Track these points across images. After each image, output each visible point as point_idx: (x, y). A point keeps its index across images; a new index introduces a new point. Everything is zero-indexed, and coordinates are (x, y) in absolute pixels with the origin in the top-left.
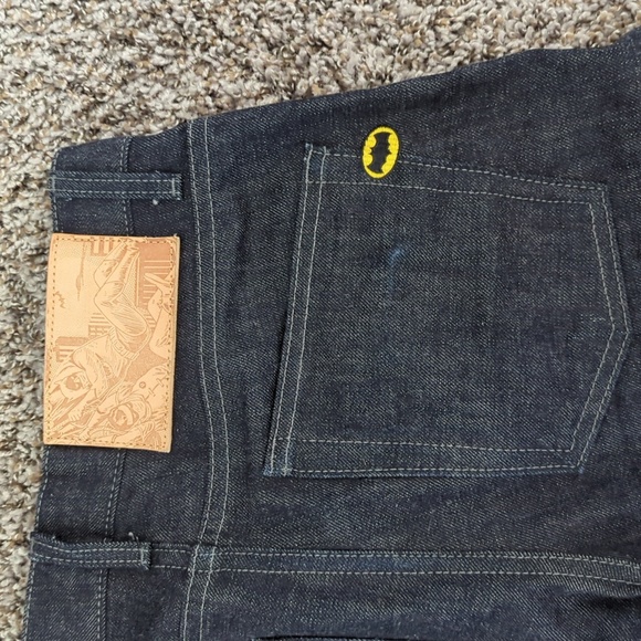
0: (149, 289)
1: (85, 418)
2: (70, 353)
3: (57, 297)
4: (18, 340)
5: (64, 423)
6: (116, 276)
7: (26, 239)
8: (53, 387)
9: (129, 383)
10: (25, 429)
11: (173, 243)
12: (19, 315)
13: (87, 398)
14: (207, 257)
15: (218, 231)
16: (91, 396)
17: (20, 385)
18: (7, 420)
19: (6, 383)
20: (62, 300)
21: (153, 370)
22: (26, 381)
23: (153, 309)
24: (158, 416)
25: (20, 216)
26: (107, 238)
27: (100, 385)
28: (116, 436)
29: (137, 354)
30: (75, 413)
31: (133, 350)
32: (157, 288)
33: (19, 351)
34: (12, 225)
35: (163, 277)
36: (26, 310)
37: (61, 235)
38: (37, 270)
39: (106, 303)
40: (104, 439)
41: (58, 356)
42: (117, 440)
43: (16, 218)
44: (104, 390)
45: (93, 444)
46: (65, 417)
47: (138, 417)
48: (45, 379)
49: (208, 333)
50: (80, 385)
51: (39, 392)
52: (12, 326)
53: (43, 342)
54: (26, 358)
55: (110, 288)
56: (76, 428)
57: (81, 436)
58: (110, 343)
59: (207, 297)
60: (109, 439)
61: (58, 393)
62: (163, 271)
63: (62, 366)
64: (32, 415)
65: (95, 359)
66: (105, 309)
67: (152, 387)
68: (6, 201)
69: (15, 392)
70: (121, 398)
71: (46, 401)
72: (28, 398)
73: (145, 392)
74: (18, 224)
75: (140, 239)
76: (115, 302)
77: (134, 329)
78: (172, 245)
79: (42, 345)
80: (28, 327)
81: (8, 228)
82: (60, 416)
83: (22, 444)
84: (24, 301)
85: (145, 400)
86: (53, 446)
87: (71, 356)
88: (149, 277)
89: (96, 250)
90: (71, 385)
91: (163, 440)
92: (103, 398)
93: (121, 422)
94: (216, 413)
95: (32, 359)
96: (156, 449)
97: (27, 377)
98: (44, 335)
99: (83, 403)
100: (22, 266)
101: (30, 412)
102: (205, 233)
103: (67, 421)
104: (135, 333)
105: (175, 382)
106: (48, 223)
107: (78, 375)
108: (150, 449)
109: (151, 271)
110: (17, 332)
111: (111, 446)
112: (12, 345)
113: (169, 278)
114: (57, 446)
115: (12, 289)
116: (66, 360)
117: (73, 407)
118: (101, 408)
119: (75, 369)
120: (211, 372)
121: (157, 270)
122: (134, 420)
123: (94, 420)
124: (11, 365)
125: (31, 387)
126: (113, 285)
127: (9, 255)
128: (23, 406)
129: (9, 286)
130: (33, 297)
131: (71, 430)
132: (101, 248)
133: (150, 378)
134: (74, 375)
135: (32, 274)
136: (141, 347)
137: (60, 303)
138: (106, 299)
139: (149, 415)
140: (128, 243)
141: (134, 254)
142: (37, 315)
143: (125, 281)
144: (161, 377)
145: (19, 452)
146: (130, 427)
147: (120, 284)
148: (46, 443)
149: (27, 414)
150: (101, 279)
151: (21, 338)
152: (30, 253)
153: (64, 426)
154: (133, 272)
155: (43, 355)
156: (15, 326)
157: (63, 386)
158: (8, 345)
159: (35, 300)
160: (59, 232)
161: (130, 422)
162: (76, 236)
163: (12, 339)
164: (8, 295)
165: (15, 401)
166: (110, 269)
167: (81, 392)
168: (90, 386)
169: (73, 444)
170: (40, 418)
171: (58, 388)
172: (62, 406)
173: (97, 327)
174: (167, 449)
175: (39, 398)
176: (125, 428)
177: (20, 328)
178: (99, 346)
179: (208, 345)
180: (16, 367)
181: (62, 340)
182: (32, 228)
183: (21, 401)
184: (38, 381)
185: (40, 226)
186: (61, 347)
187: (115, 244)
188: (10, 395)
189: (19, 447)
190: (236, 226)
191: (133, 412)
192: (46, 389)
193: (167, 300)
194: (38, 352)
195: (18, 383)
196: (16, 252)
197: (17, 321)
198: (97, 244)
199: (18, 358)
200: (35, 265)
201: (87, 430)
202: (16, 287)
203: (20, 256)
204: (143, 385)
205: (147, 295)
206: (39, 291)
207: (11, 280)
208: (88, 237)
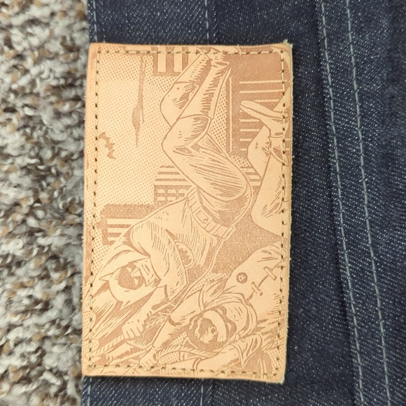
0: (248, 125)
1: (150, 333)
2: (124, 231)
3: (102, 142)
4: (40, 214)
5: (115, 342)
6: (195, 106)
7: (47, 64)
8: (98, 284)
9: (220, 275)
10: (56, 349)
11: (283, 52)
12: (40, 178)
13: (153, 301)
14: (341, 72)
15: (358, 31)
16: (158, 297)
17: (45, 282)
18: (28, 335)
19: (25, 280)
20: (110, 146)
21: (258, 254)
22: (55, 276)
23: (256, 156)
24: (268, 327)
25: (37, 30)
26: (178, 48)
27: (174, 279)
28: (198, 360)
29: (232, 229)
30: (134, 326)
31: (226, 222)
32: (261, 125)
33: (40, 230)
34: (25, 44)
35: (271, 107)
36: (49, 169)
37: (105, 46)
38: (66, 108)
39: (181, 150)
40: (179, 366)
41: (105, 235)
42: (200, 367)
43: (31, 35)
44: (179, 288)
45: (163, 374)
46: (117, 332)
47: (235, 328)
48: (85, 273)
49: (352, 192)
50: (142, 280)
51: (75, 292)
52: (30, 193)
53: (80, 215)
54: (54, 240)
55: (187, 126)
56: (136, 350)
57: (143, 362)
58: (188, 213)
59: (345, 135)
60: (188, 365)
61: (105, 295)
62: (271, 96)
63: (112, 251)
64: (67, 327)
65: (165, 239)
66: (179, 159)
67: (257, 282)
68: (16, 9)
69: (38, 293)
70: (207, 298)
71: (85, 308)
72: (59, 301)
73: (246, 289)
74: (35, 41)
75: (231, 49)
76: (196, 147)
77: (227, 190)
78: (283, 56)
79: (78, 220)
80: (56, 194)
81: (19, 48)
82: (109, 330)
83: (51, 370)
84: (47, 154)
85: (246, 301)
86: (96, 378)
87: (128, 235)
88: (248, 106)
89: (162, 67)
90: (127, 280)
91: (275, 364)
92: (178, 301)
93: (207, 338)
94: (367, 320)
95: (63, 241)
96: (263, 379)
97: (56, 270)
98: (81, 204)
99: (146, 309)
100: (42, 103)
101: (64, 323)
102: (337, 35)
103: (119, 339)
104: (229, 195)
105: (292, 271)
106: (80, 39)
107: (138, 265)
108: (253, 378)
109: (252, 98)
110: (38, 201)
111: (191, 375)
112: (32, 222)
113: (280, 107)
114: (103, 378)
115: (29, 138)
116: (119, 241)
117: (131, 316)
118: (176, 316)
119: (133, 256)
120: (359, 254)
121: (261, 96)
122: (229, 334)
123: (163, 336)
124: (31, 252)
125: (63, 285)
126: (191, 120)
127: (23, 88)
128: (51, 314)
129: (25, 134)
130: (60, 149)
131: (127, 353)
132: (170, 64)
133: (253, 266)
134: (132, 265)
135: (58, 115)
136: (238, 218)
137: (107, 151)
138: (181, 143)
139: (252, 326)
140: (211, 55)
141: (222, 72)
142: (68, 176)
143: (211, 114)
144: (271, 264)
145: (47, 384)
146: (222, 345)
147: (202, 121)
148: (86, 372)
149: (59, 326)
150: (171, 111)
151: (45, 210)
152: (54, 83)
153: (116, 347)
154: (223, 100)
155: (80, 235)
156: (36, 192)
157: (114, 284)
158: (24, 222)
159: (63, 154)
160: (100, 41)
161: (222, 336)
162: (130, 47)
163: (31, 212)
164: (23, 147)
165: (39, 307)
166: (185, 97)
167: (143, 291)
168: (157, 281)
169: (130, 373)
170: (78, 332)
171: (106, 286)
172: (112, 315)
173: (167, 187)
174: (280, 379)
175: (75, 300)
176: (214, 347)
177: (44, 196)
178: (171, 218)
179: (352, 211)
180: (39, 254)
181: (112, 210)
182: (55, 47)
183: (47, 306)
184: (72, 275)
185: (69, 43)
186: (110, 221)
187: (192, 56)
188: (30, 297)
189: (47, 376)
190: (385, 23)
191: (226, 320)
192: (86, 288)
193: (277, 143)
194: (72, 231)
195: (41, 278)
196: (33, 83)
197: (37, 187)
198: (162, 59)
199: (41, 241)
200: (62, 100)
201: (153, 351)
202: (35, 135)
203: (40, 88)
204: (243, 278)
205: (247, 135)
206: (71, 140)
207: (25, 126)
208: (148, 48)
